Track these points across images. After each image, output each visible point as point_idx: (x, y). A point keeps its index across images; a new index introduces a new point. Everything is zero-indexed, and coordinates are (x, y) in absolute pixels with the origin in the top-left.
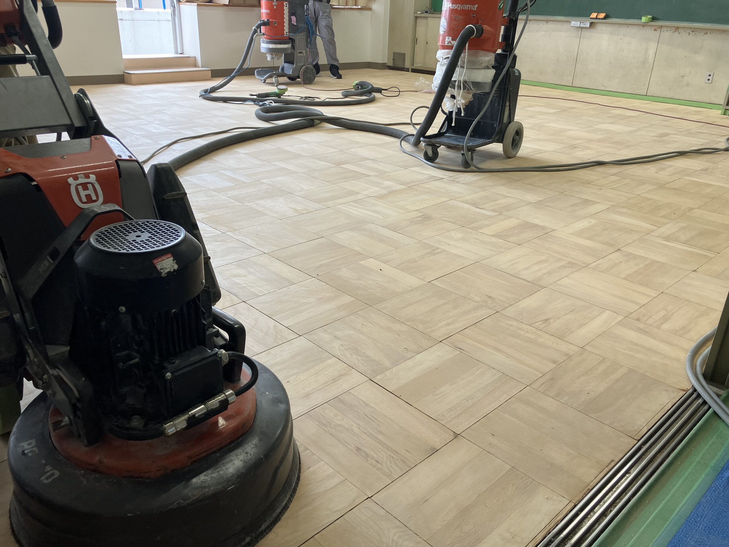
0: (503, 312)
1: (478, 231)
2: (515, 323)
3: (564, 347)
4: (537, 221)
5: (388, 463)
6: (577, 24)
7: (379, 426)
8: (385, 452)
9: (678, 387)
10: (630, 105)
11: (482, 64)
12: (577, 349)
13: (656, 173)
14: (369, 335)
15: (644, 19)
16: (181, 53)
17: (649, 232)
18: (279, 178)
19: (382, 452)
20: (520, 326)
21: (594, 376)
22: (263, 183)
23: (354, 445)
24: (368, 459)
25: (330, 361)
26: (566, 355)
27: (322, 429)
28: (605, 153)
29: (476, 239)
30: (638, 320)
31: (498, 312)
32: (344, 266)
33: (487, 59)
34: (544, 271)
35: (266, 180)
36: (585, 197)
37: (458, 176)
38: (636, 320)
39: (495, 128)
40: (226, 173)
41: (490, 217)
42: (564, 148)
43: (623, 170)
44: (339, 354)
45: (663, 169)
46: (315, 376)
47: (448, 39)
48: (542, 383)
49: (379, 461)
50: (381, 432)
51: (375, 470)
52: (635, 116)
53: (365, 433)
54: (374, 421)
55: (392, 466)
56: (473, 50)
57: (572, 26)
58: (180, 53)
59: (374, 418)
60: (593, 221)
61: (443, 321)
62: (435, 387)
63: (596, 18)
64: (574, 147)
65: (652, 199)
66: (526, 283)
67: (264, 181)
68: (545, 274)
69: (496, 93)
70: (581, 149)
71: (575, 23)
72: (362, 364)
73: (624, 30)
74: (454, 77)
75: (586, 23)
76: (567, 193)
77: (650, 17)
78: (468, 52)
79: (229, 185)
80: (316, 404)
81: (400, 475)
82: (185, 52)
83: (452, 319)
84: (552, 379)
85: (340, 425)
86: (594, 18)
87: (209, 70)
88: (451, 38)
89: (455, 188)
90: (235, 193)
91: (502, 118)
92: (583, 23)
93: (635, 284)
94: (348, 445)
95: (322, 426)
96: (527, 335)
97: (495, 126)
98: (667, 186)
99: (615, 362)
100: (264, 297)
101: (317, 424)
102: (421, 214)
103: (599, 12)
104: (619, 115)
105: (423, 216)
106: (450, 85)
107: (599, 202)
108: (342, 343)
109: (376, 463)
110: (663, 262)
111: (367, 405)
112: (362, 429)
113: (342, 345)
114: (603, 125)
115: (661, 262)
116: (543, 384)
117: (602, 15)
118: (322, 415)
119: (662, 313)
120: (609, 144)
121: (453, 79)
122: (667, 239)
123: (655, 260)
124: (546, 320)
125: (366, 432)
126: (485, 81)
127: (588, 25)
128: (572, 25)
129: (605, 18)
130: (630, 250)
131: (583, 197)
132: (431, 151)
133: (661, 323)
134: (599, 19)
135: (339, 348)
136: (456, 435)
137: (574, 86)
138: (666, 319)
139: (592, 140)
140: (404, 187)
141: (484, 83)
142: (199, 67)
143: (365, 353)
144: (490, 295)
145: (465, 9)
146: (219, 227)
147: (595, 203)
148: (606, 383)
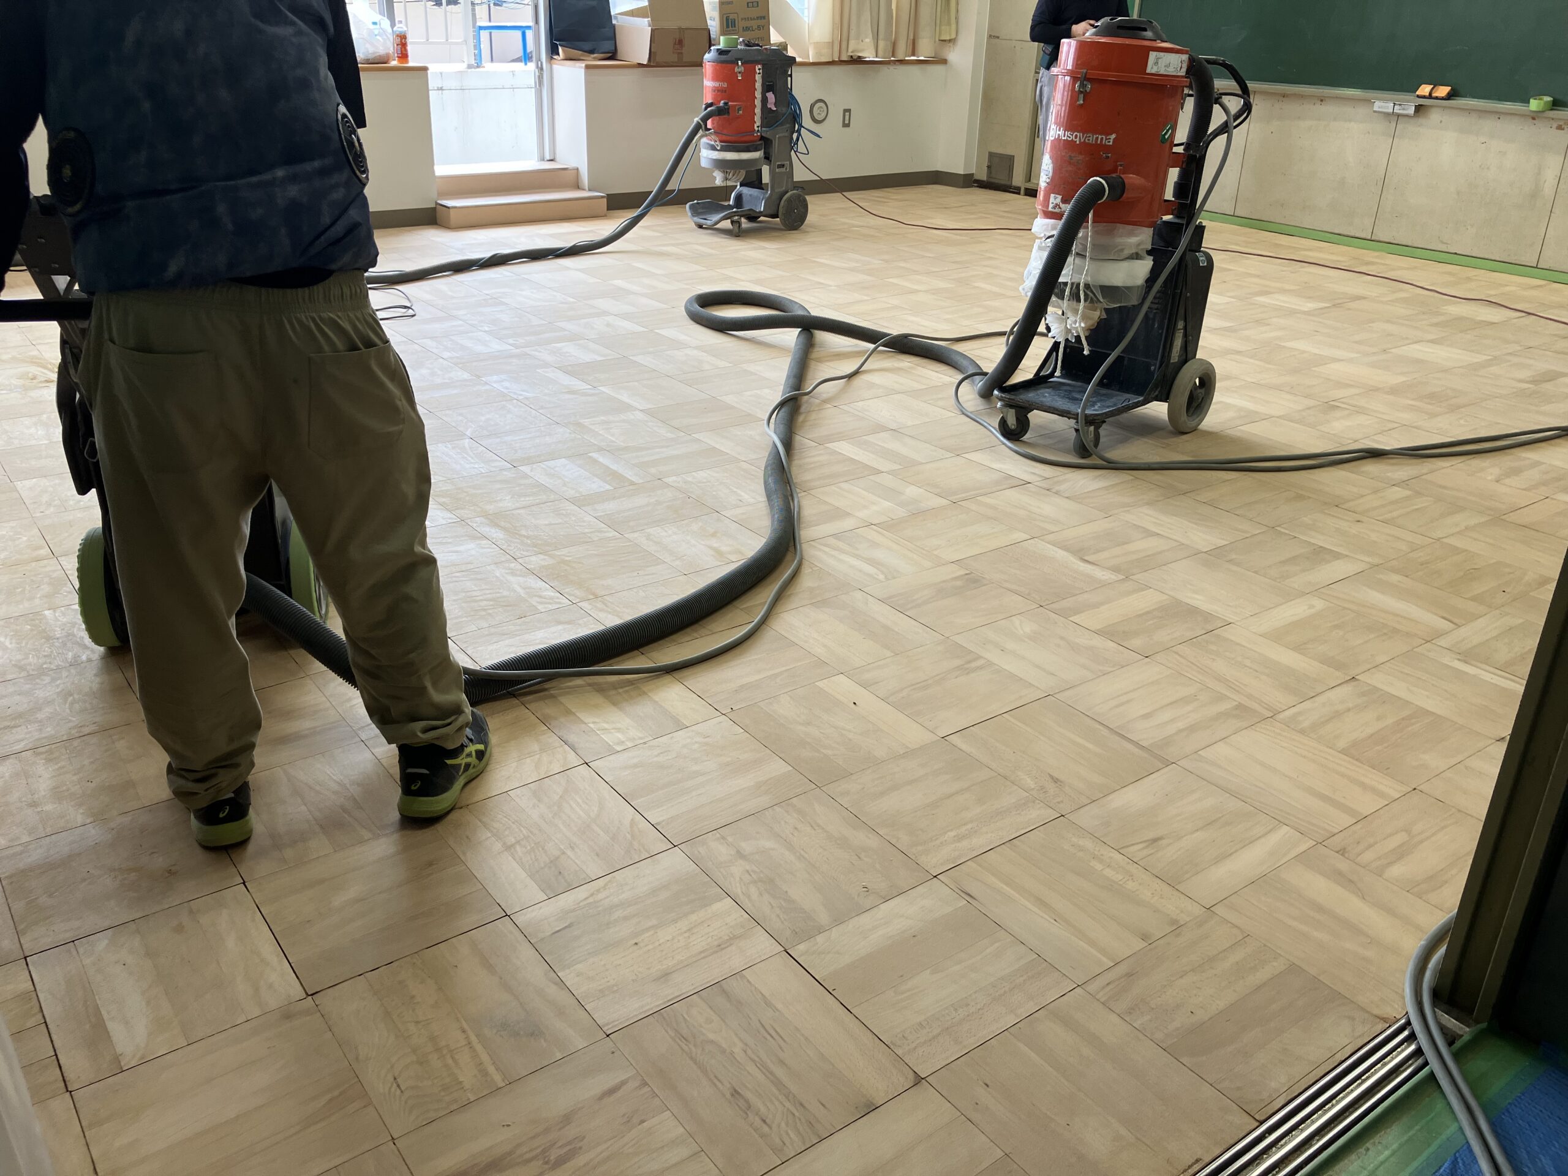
0: (1071, 817)
1: (1071, 619)
2: (1088, 843)
3: (1174, 905)
4: (1198, 601)
5: (783, 1125)
6: (1388, 107)
7: (781, 1048)
8: (781, 1103)
9: (1376, 1012)
10: (1492, 292)
11: (1122, 250)
12: (1197, 910)
13: (1497, 481)
14: (802, 852)
15: (1534, 104)
16: (552, 158)
17: (1432, 637)
18: (701, 475)
19: (777, 1103)
20: (1099, 850)
21: (1215, 975)
22: (668, 486)
23: (730, 1083)
24: (750, 1114)
25: (718, 907)
26: (1174, 922)
27: (679, 1045)
28: (1396, 425)
29: (1062, 638)
30: (1342, 852)
31: (1063, 816)
32: (786, 691)
33: (1133, 240)
34: (1180, 725)
35: (674, 478)
36: (1319, 540)
37: (1061, 478)
38: (1337, 852)
39: (1153, 373)
40: (601, 460)
41: (1104, 585)
42: (1309, 408)
43: (1425, 471)
44: (739, 891)
45: (1516, 472)
46: (687, 935)
47: (1055, 198)
48: (1106, 983)
49: (767, 1121)
50: (782, 1062)
51: (757, 1136)
52: (1496, 321)
53: (753, 1061)
54: (774, 1039)
55: (790, 1132)
56: (1105, 224)
57: (1375, 112)
58: (548, 158)
59: (776, 1032)
60: (1319, 604)
61: (952, 830)
62: (902, 976)
63: (1430, 96)
64: (1330, 407)
65: (1466, 550)
66: (1136, 750)
67: (670, 480)
68: (1181, 731)
69: (1157, 301)
70: (1346, 412)
71: (1384, 104)
72: (778, 916)
73: (1489, 124)
74: (1065, 274)
75: (1406, 107)
76: (1283, 530)
77: (1549, 99)
78: (1093, 227)
79: (602, 490)
80: (678, 994)
81: (799, 1152)
82: (558, 158)
83: (969, 826)
84: (1129, 975)
85: (712, 1042)
86: (1424, 97)
87: (602, 197)
88: (1060, 197)
89: (1048, 508)
90: (611, 506)
91: (1166, 354)
92: (1400, 105)
93: (1360, 764)
94: (718, 1083)
95: (681, 1040)
96: (1108, 872)
97: (1153, 368)
98: (1512, 517)
99: (1265, 945)
100: (626, 755)
101: (673, 1035)
102: (963, 572)
103: (1436, 84)
104: (1461, 319)
105: (967, 576)
106: (1056, 290)
107: (1347, 556)
108: (748, 868)
109: (762, 1123)
110: (1439, 712)
111: (768, 1004)
112: (749, 1052)
113: (748, 871)
114: (1416, 346)
115: (1433, 713)
116: (1108, 984)
117: (1443, 91)
118: (684, 1017)
119: (1400, 838)
120: (1413, 399)
121: (1061, 280)
122: (1467, 656)
123: (1423, 708)
124: (1155, 840)
125: (756, 1059)
126: (1129, 284)
127: (1411, 110)
128: (1376, 109)
129: (1449, 97)
130: (1378, 680)
131: (1312, 541)
132: (1015, 419)
133: (1389, 863)
134: (1437, 98)
135: (740, 878)
136: (918, 1080)
137: (1377, 239)
138: (1400, 854)
139: (1377, 389)
140: (944, 502)
141: (1128, 288)
142: (584, 190)
143: (786, 892)
144: (1056, 775)
145: (1091, 141)
146: (567, 590)
147: (1337, 556)
148: (1234, 991)
